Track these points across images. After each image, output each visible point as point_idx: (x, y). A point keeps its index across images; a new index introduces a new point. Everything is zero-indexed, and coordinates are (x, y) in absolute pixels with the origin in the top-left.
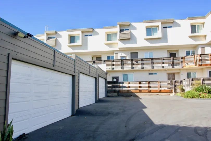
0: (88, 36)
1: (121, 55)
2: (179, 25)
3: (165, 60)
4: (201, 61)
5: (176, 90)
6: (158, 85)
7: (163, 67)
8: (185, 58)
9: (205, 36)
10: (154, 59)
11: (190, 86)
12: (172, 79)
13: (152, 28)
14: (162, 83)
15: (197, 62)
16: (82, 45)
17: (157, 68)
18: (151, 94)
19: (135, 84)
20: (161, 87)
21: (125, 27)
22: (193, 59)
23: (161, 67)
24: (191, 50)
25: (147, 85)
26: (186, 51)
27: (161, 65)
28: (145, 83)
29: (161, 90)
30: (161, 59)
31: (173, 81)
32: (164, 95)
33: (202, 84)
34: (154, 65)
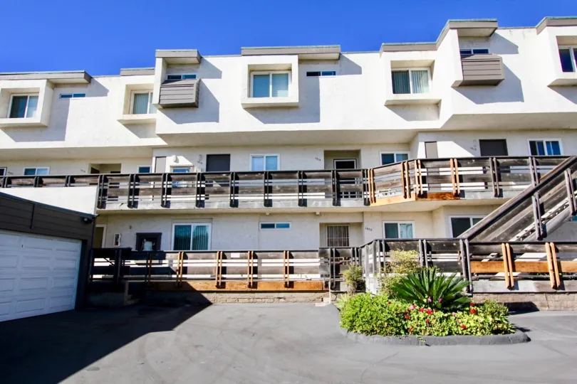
0: (73, 98)
1: (177, 161)
2: (356, 70)
3: (310, 177)
4: (424, 182)
5: (338, 283)
6: (282, 265)
7: (303, 203)
8: (374, 175)
9: (437, 105)
10: (275, 175)
11: (376, 273)
12: (340, 242)
13: (271, 73)
14: (298, 257)
15: (409, 184)
16: (45, 127)
17: (284, 206)
18: (256, 295)
19: (203, 259)
20: (291, 270)
21: (185, 67)
22: (399, 176)
23: (297, 202)
24: (396, 152)
25: (246, 264)
26: (383, 155)
27: (295, 197)
28: (238, 255)
29: (291, 284)
30: (297, 175)
31: (329, 250)
32: (302, 299)
33: (421, 265)
34: (273, 197)
